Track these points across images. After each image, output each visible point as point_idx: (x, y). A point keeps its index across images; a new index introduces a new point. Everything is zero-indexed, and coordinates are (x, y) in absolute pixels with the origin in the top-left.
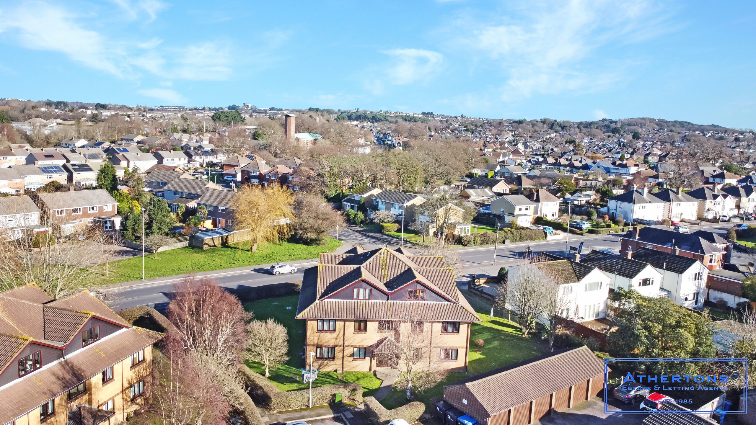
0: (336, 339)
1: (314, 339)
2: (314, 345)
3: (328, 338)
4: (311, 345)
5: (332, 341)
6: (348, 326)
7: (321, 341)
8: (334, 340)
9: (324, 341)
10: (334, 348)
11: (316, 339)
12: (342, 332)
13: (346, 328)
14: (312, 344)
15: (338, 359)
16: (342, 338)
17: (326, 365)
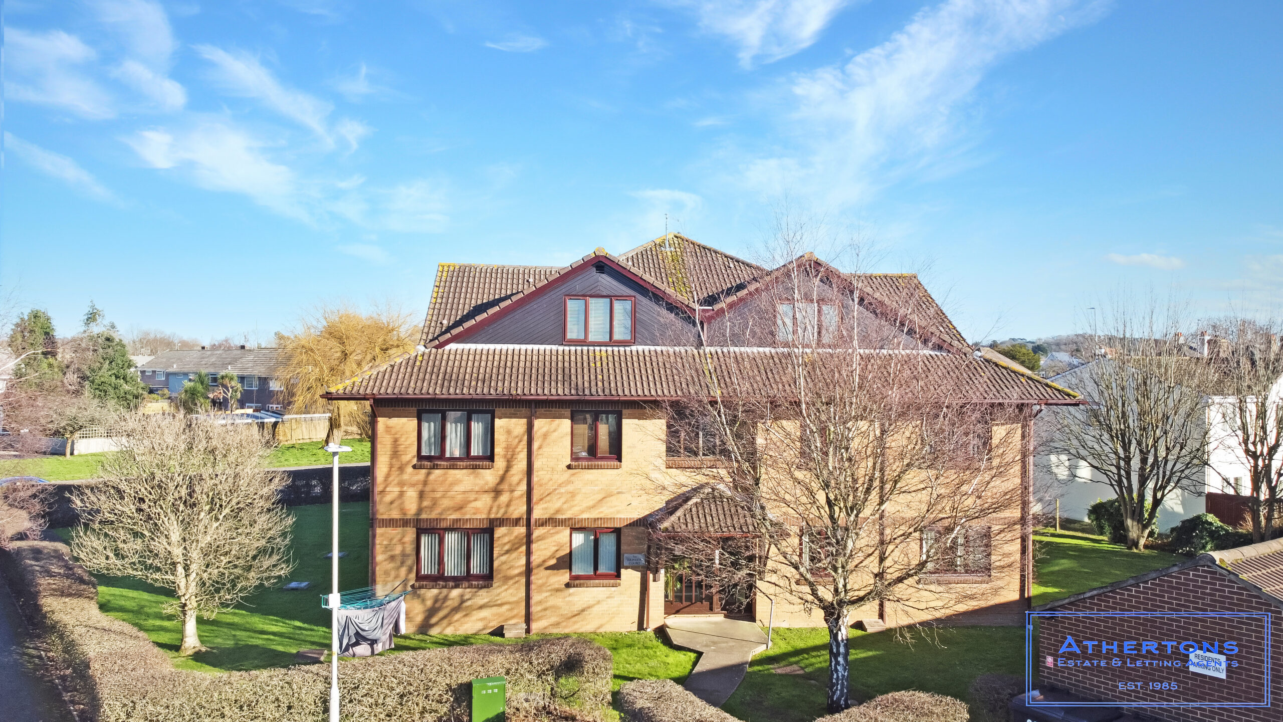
0: (497, 492)
1: (402, 494)
2: (405, 523)
3: (460, 488)
4: (390, 523)
5: (478, 504)
6: (545, 436)
7: (435, 503)
8: (487, 499)
9: (445, 503)
10: (487, 531)
11: (411, 494)
12: (521, 464)
13: (535, 445)
14: (395, 515)
15: (507, 578)
16: (523, 487)
17: (456, 610)
